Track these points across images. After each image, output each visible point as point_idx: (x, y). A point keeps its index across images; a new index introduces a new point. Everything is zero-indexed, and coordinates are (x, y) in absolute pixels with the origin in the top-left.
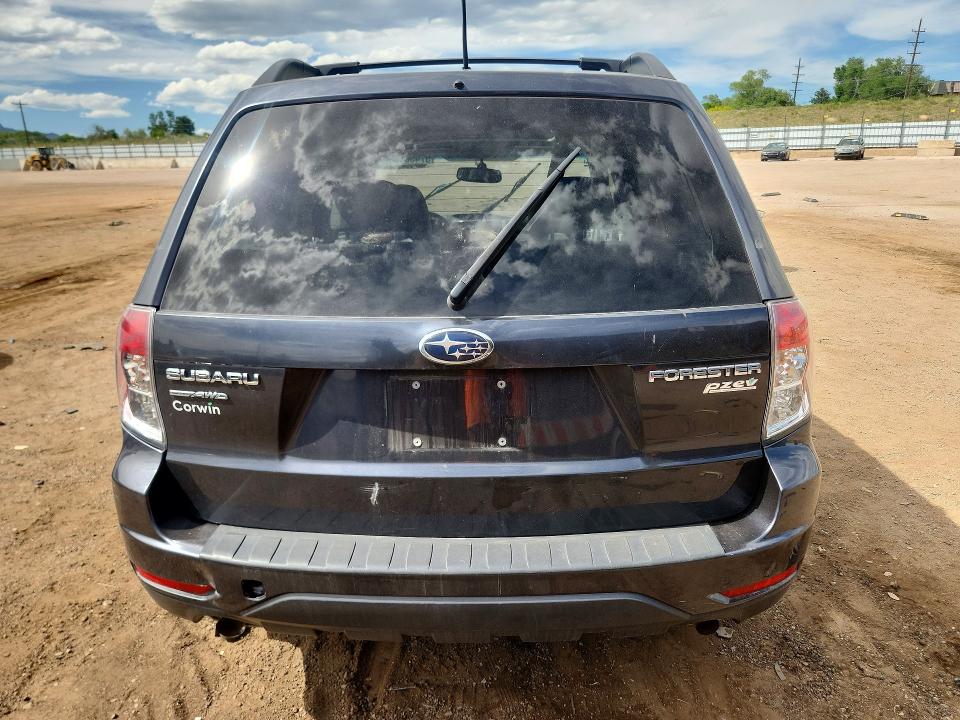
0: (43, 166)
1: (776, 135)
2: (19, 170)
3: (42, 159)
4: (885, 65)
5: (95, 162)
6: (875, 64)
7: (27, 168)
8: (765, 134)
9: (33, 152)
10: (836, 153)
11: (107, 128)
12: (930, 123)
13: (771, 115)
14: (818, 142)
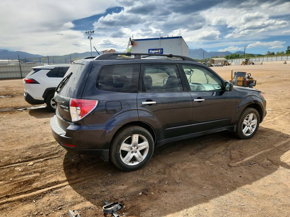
0: (245, 64)
2: (240, 65)
3: (246, 62)
5: (260, 62)
7: (242, 65)
9: (244, 60)
11: (271, 52)
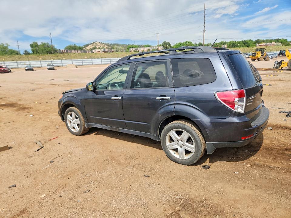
1: (26, 63)
4: (44, 44)
6: (41, 44)
8: (23, 63)
10: (48, 68)
12: (66, 60)
13: (21, 57)
14: (40, 65)
